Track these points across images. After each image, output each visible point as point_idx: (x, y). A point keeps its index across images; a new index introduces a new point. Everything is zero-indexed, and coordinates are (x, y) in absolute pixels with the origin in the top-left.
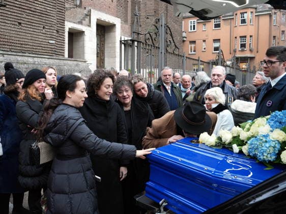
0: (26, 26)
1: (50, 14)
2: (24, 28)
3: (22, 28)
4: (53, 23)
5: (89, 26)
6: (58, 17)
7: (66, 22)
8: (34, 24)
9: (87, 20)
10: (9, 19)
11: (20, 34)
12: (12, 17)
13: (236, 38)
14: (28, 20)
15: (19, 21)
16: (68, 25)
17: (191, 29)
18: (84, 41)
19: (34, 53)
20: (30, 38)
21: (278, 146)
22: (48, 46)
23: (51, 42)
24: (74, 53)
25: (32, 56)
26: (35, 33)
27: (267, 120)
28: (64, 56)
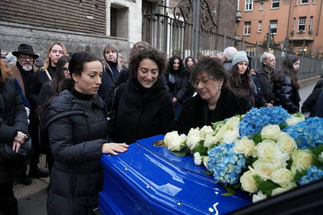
5: (134, 1)
13: (295, 18)
17: (247, 9)
18: (128, 18)
19: (69, 29)
20: (65, 12)
21: (241, 163)
22: (86, 23)
23: (89, 17)
24: (118, 31)
25: (65, 31)
26: (71, 7)
27: (240, 120)
28: (105, 34)
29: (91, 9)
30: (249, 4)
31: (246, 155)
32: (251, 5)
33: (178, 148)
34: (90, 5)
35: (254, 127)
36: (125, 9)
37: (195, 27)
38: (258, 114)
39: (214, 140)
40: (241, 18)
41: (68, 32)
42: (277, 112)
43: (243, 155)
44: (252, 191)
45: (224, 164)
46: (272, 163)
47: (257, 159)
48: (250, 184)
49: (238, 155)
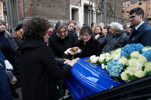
0: (53, 7)
1: (63, 2)
2: (52, 8)
3: (51, 8)
4: (64, 6)
5: (81, 6)
6: (66, 3)
7: (70, 5)
8: (56, 7)
9: (80, 4)
10: (45, 5)
11: (51, 11)
12: (47, 4)
13: (149, 9)
14: (53, 5)
15: (50, 6)
16: (71, 6)
17: (127, 6)
18: (78, 13)
19: (56, 18)
20: (54, 12)
21: (121, 68)
22: (62, 16)
23: (63, 14)
24: (74, 18)
25: (55, 19)
26: (57, 10)
27: (121, 50)
28: (69, 19)
29: (64, 10)
30: (128, 4)
31: (123, 64)
32: (129, 5)
33: (95, 62)
34: (64, 9)
35: (127, 52)
36: (77, 10)
37: (105, 14)
38: (129, 47)
39: (110, 58)
40: (125, 10)
41: (56, 19)
42: (138, 46)
43: (122, 64)
44: (126, 80)
45: (114, 68)
46: (135, 68)
47: (128, 66)
48: (125, 77)
49: (120, 65)
